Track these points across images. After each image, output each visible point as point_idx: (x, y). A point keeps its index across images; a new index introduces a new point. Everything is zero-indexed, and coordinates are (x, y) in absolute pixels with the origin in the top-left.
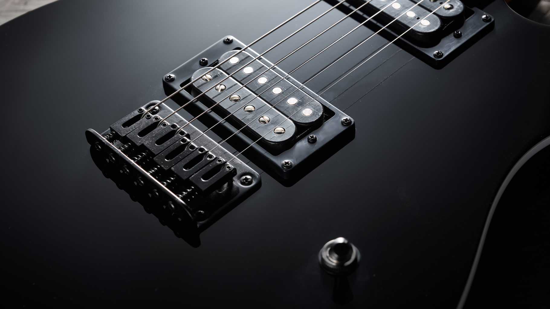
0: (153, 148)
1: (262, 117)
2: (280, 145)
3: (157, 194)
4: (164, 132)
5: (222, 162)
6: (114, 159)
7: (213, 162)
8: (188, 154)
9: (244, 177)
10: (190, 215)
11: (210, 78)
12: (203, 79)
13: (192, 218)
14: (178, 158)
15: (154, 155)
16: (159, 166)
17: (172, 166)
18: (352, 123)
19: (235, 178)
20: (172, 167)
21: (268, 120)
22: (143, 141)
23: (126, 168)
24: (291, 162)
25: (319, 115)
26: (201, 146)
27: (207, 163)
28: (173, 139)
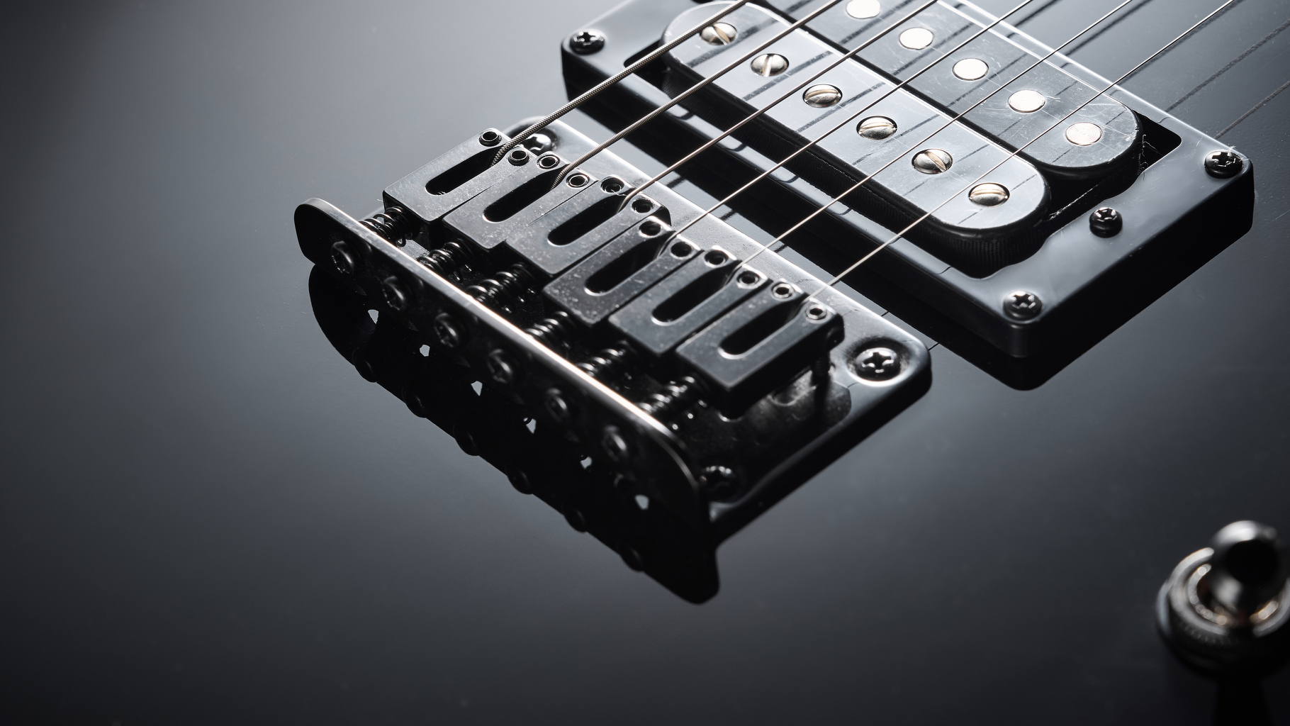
0: (540, 255)
1: (925, 152)
2: (994, 241)
3: (563, 405)
4: (578, 203)
5: (790, 295)
6: (400, 295)
7: (759, 295)
8: (667, 272)
9: (869, 353)
10: (685, 470)
11: (731, 36)
12: (707, 40)
13: (694, 483)
14: (632, 283)
15: (545, 278)
16: (564, 314)
17: (612, 309)
18: (1245, 170)
19: (836, 355)
20: (612, 313)
21: (946, 163)
22: (503, 235)
23: (445, 324)
24: (1036, 298)
25: (1124, 142)
26: (712, 245)
27: (737, 298)
28: (611, 223)
